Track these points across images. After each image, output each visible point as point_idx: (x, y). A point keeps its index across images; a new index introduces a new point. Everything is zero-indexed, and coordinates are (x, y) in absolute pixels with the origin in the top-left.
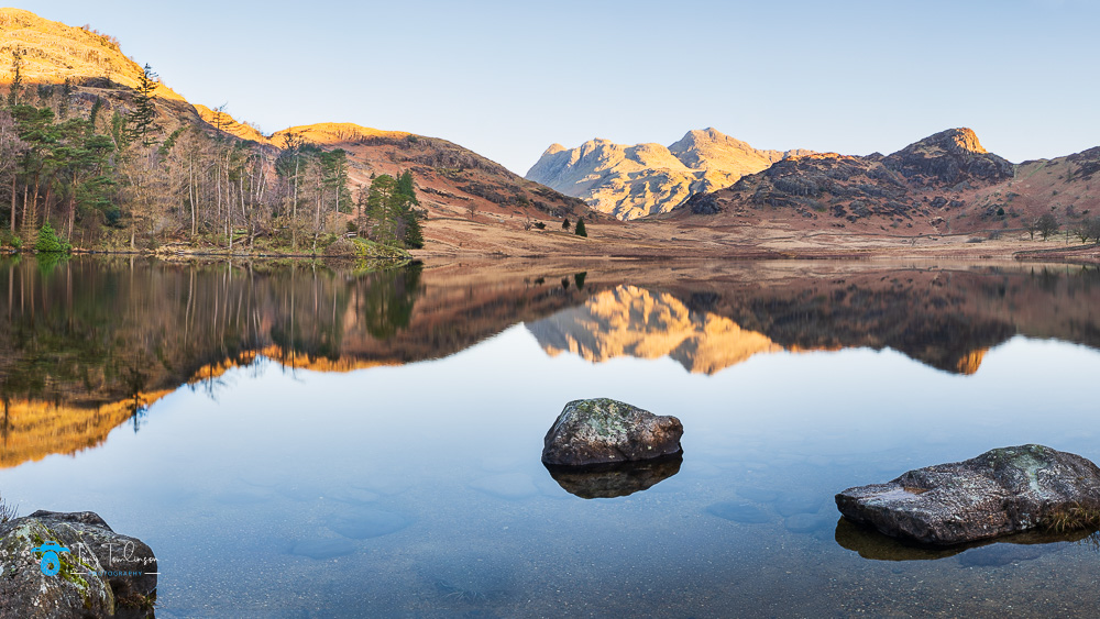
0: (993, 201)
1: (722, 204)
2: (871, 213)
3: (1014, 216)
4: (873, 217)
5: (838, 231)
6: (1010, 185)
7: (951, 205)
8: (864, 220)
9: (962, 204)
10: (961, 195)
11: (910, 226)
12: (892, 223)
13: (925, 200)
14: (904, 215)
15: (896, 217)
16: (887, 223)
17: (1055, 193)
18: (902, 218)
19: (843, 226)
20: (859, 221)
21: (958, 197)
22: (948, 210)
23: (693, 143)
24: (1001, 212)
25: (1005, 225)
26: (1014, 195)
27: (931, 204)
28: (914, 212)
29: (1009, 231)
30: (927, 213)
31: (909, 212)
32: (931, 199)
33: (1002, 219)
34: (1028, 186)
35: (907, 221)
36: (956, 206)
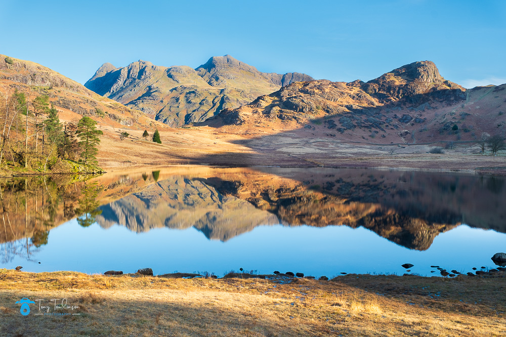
0: (449, 119)
1: (245, 117)
2: (355, 126)
3: (466, 131)
4: (357, 129)
5: (331, 139)
6: (463, 107)
7: (415, 121)
8: (350, 131)
9: (424, 121)
10: (423, 113)
11: (384, 137)
12: (370, 134)
13: (395, 117)
14: (380, 128)
15: (373, 129)
16: (366, 134)
17: (500, 114)
18: (378, 130)
19: (334, 136)
20: (346, 132)
21: (421, 115)
22: (413, 125)
23: (214, 66)
24: (455, 128)
25: (458, 138)
26: (466, 114)
27: (400, 120)
28: (387, 126)
29: (462, 143)
30: (396, 127)
31: (383, 126)
32: (400, 116)
33: (456, 133)
34: (478, 107)
35: (382, 133)
36: (420, 122)
